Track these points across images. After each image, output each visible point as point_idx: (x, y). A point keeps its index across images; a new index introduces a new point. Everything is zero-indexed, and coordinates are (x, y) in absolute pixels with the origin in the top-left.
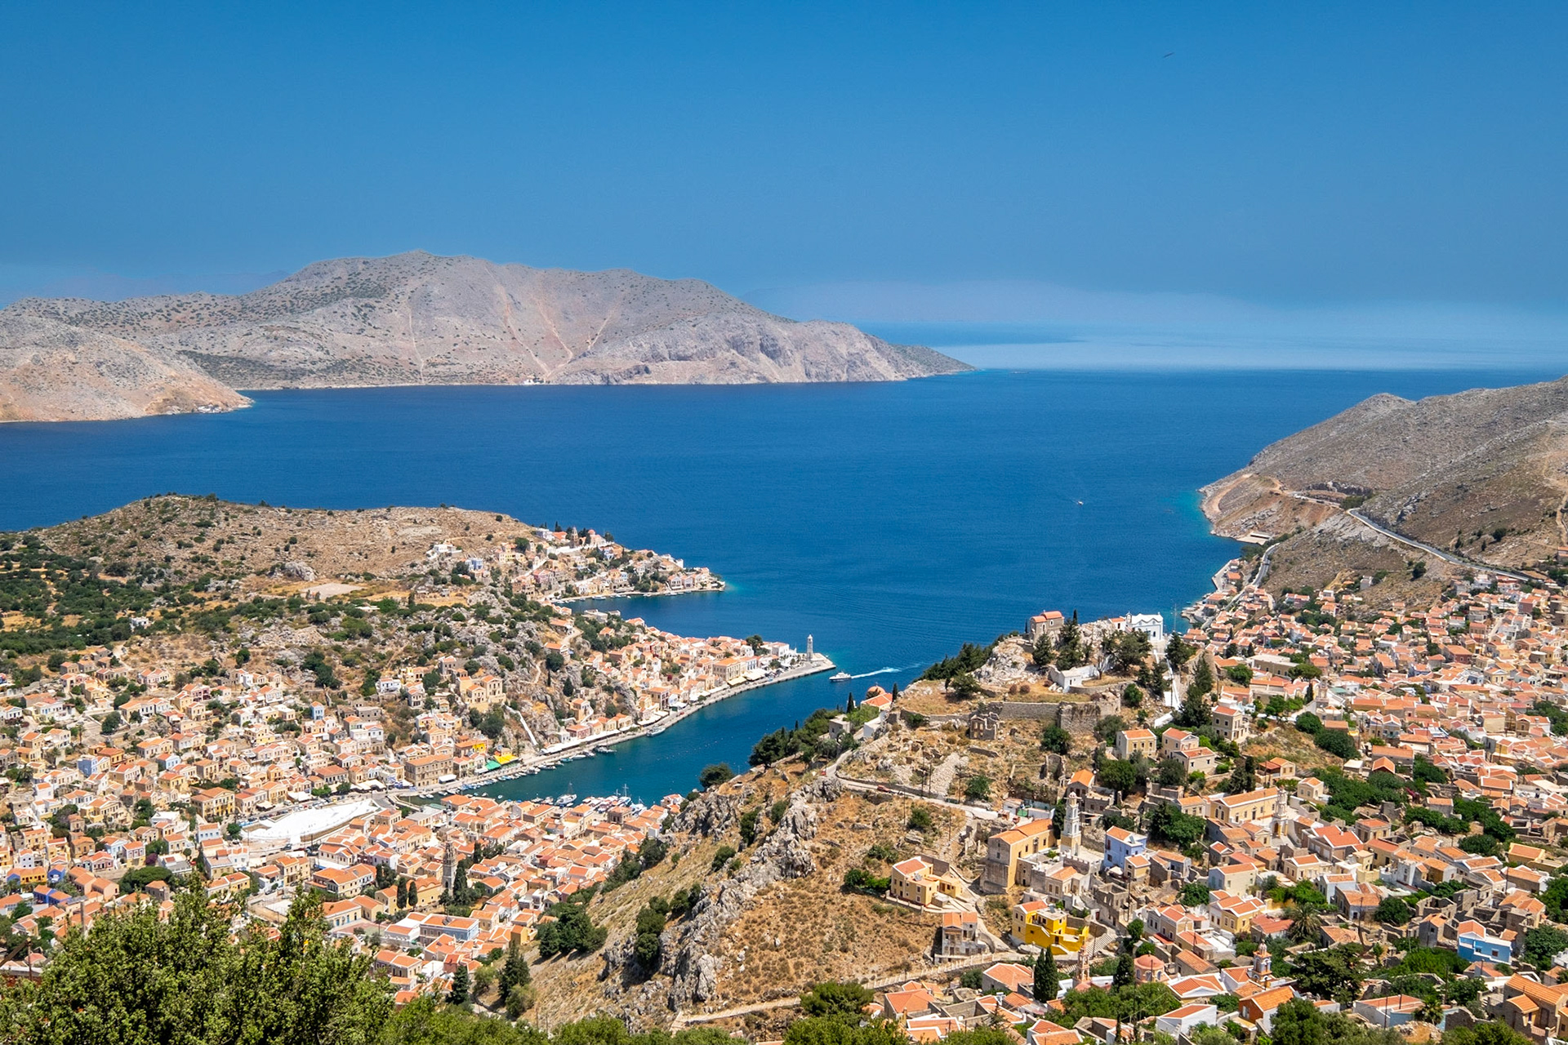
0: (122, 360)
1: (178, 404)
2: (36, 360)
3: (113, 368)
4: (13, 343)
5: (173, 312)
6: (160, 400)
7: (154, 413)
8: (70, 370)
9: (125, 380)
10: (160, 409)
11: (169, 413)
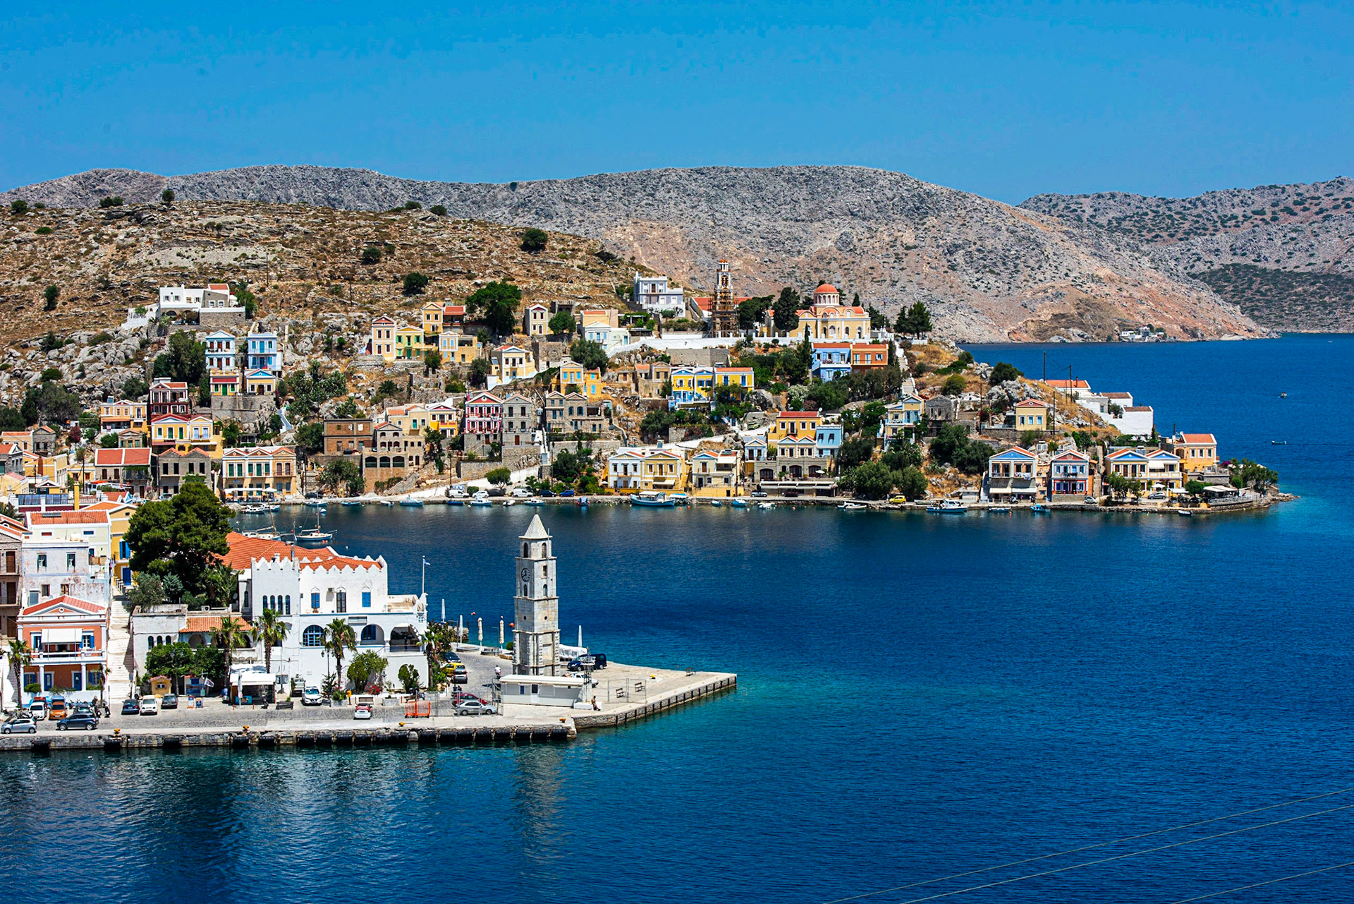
0: (998, 243)
1: (1081, 325)
2: (844, 243)
3: (977, 255)
4: (811, 211)
5: (1282, 215)
6: (1046, 315)
7: (1025, 338)
8: (898, 258)
9: (991, 279)
10: (1041, 332)
11: (1055, 339)
